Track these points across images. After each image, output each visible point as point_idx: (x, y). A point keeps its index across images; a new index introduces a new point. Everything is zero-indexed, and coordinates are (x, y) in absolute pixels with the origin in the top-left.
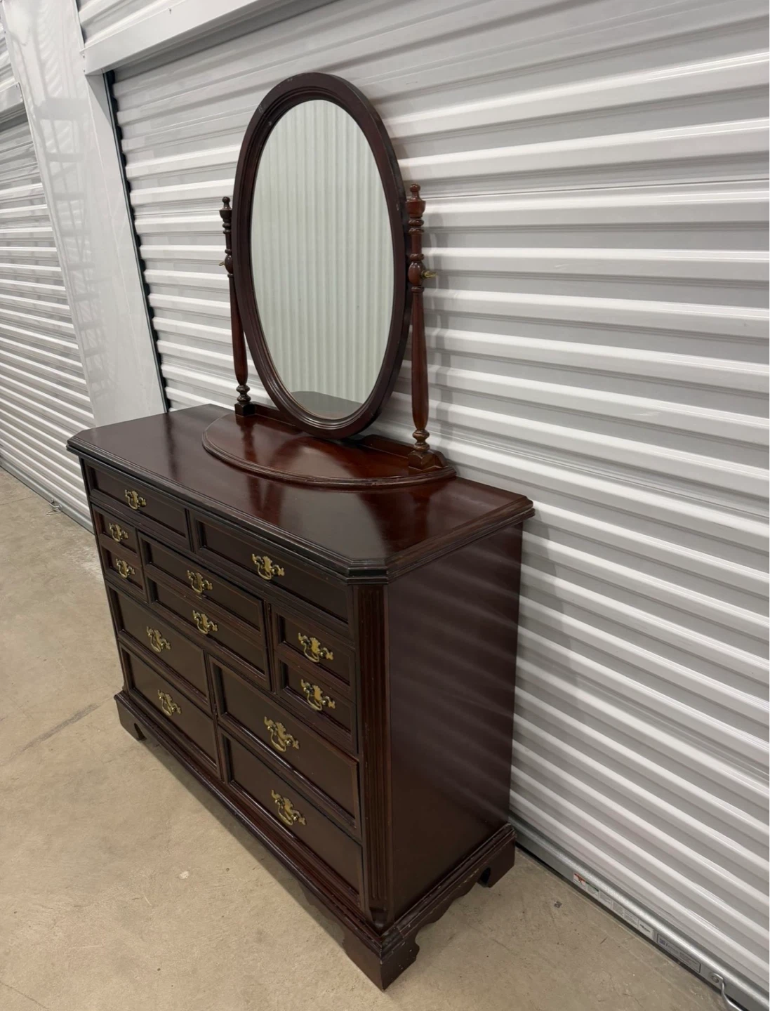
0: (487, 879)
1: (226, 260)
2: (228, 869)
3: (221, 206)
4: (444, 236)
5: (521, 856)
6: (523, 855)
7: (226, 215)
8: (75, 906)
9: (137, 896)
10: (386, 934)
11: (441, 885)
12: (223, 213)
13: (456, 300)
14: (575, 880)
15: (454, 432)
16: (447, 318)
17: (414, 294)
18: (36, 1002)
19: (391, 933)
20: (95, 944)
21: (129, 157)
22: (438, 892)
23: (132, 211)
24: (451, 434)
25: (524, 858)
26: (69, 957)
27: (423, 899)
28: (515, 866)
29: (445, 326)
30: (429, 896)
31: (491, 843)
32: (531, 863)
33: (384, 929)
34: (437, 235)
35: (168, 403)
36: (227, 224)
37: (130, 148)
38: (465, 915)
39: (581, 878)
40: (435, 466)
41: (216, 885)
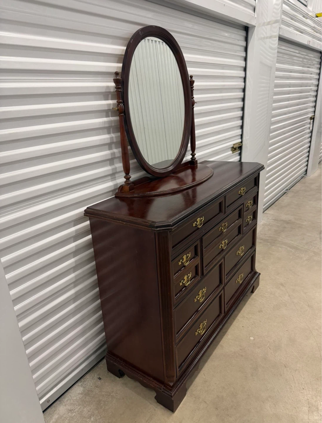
2: (243, 327)
8: (286, 367)
9: (269, 349)
41: (250, 328)
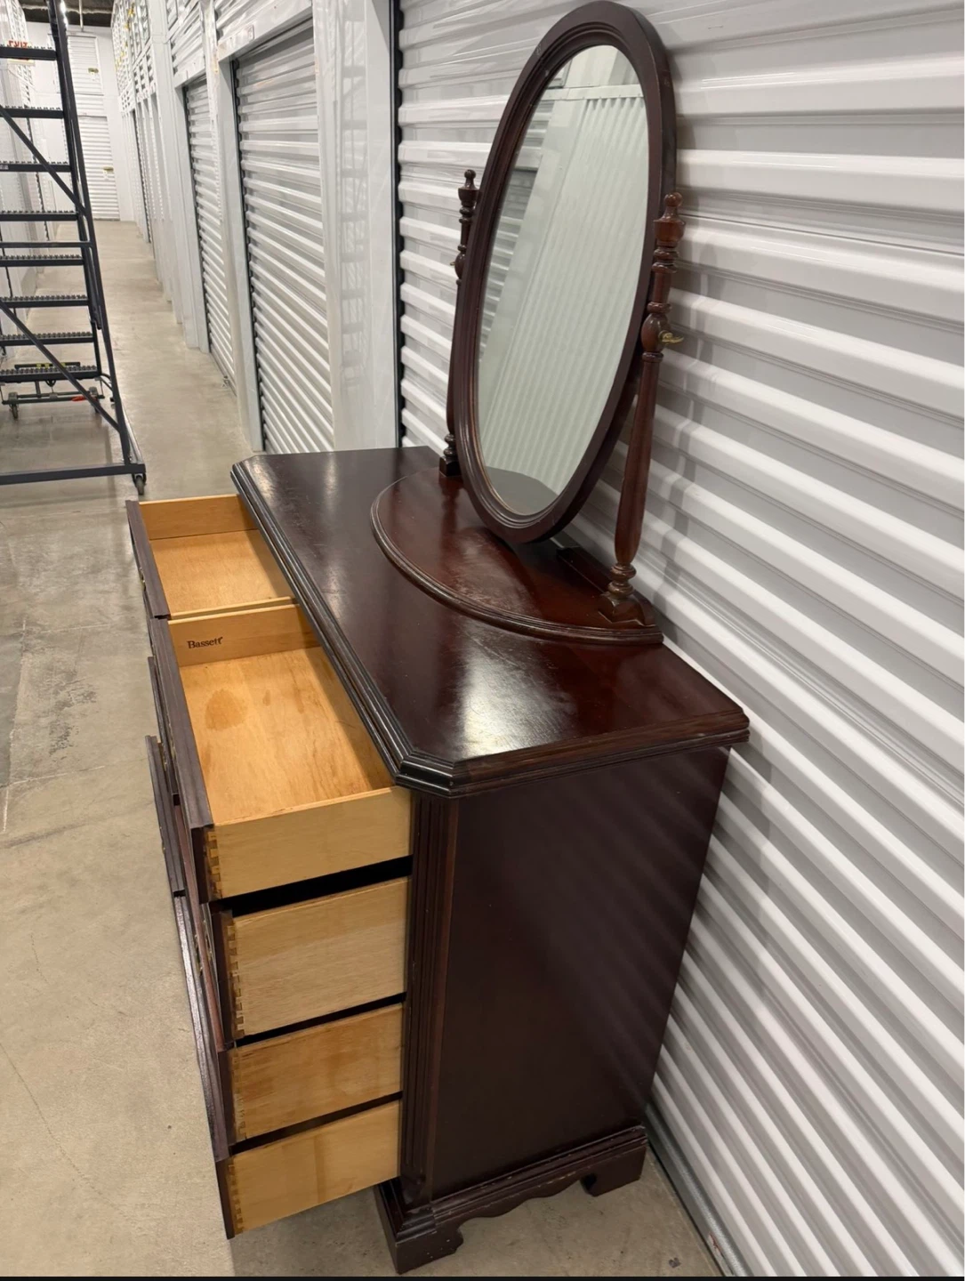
0: (593, 1185)
1: (458, 258)
3: (461, 182)
4: (717, 282)
5: (655, 1171)
6: (659, 1171)
7: (467, 196)
10: (414, 1211)
11: (513, 1175)
12: (461, 192)
13: (714, 384)
14: (710, 1241)
15: (681, 578)
16: (699, 409)
17: (645, 363)
18: (38, 1108)
19: (423, 1212)
20: (120, 1066)
21: (407, 94)
22: (506, 1183)
23: (398, 169)
24: (676, 579)
25: (658, 1175)
26: (89, 1069)
27: (481, 1185)
28: (639, 1181)
29: (697, 419)
30: (490, 1184)
31: (607, 1144)
32: (664, 1186)
33: (412, 1206)
34: (710, 278)
35: (402, 430)
36: (467, 210)
37: (410, 82)
38: (545, 1220)
39: (716, 1244)
40: (636, 620)
